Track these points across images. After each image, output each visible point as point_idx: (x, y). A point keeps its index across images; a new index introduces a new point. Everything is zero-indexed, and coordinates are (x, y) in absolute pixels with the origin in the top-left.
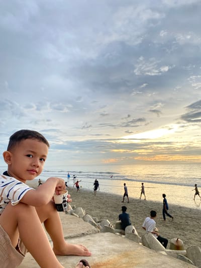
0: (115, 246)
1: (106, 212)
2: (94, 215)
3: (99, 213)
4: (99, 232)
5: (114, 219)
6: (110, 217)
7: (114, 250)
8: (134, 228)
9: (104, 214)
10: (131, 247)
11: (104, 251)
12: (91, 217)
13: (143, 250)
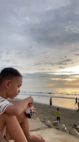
0: (58, 136)
1: (48, 116)
2: (40, 117)
3: (43, 116)
4: (47, 128)
5: (52, 120)
6: (50, 119)
7: (58, 139)
8: (65, 126)
9: (46, 117)
10: (67, 137)
11: (52, 139)
12: (38, 119)
13: (75, 139)
